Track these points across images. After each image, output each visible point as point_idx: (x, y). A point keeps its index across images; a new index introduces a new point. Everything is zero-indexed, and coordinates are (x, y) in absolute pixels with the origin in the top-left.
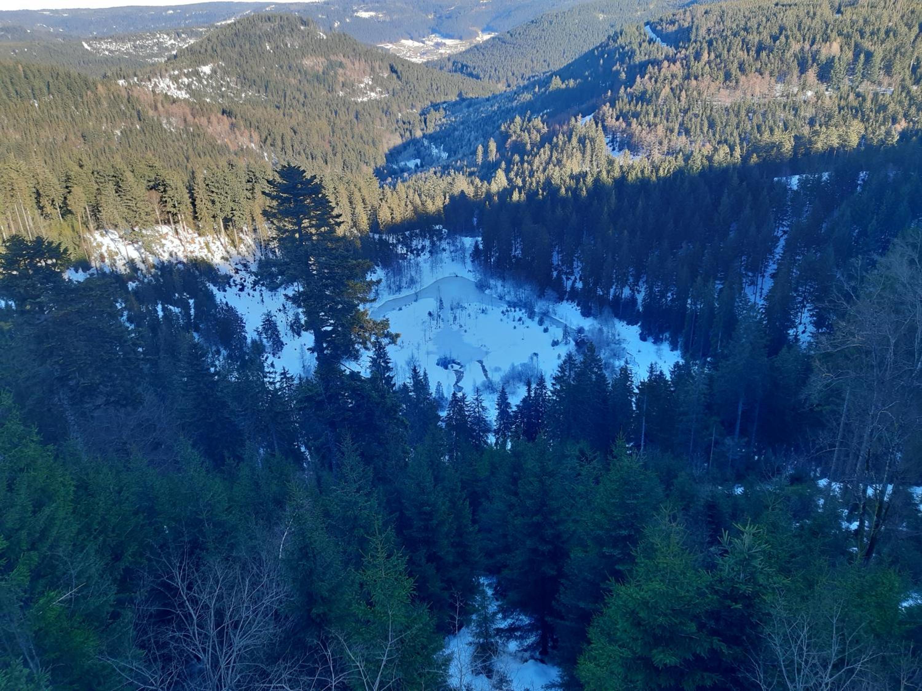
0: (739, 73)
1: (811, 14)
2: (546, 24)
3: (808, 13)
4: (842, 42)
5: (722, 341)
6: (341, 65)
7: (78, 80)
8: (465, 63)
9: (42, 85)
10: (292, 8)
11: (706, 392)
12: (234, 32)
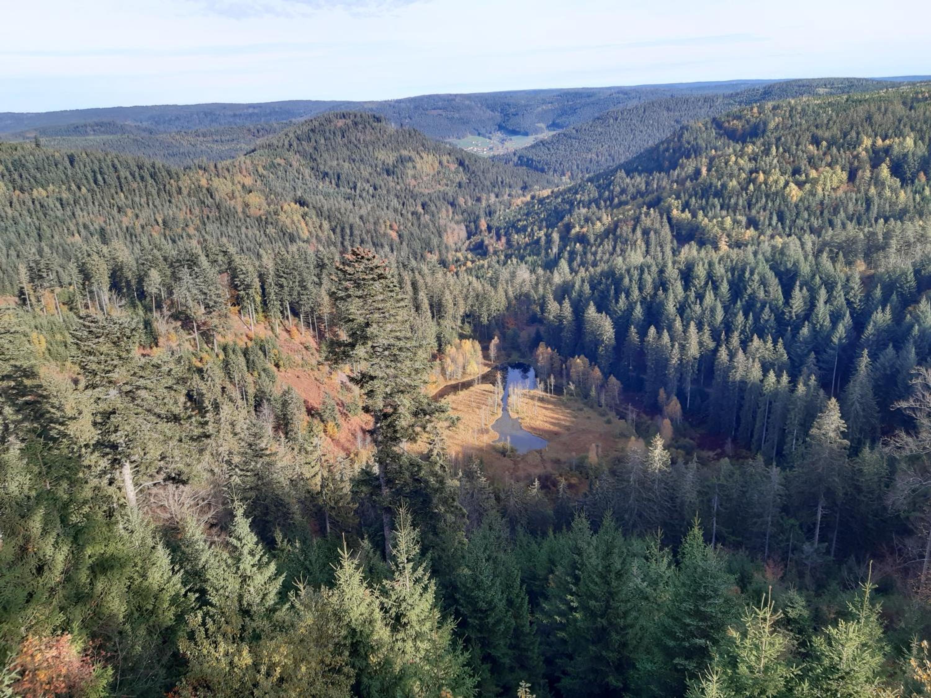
0: (809, 168)
1: (883, 109)
2: (611, 121)
3: (879, 109)
4: (915, 137)
5: (797, 440)
6: (410, 159)
7: (163, 170)
8: (530, 157)
9: (128, 174)
10: (366, 106)
11: (782, 493)
12: (310, 128)
